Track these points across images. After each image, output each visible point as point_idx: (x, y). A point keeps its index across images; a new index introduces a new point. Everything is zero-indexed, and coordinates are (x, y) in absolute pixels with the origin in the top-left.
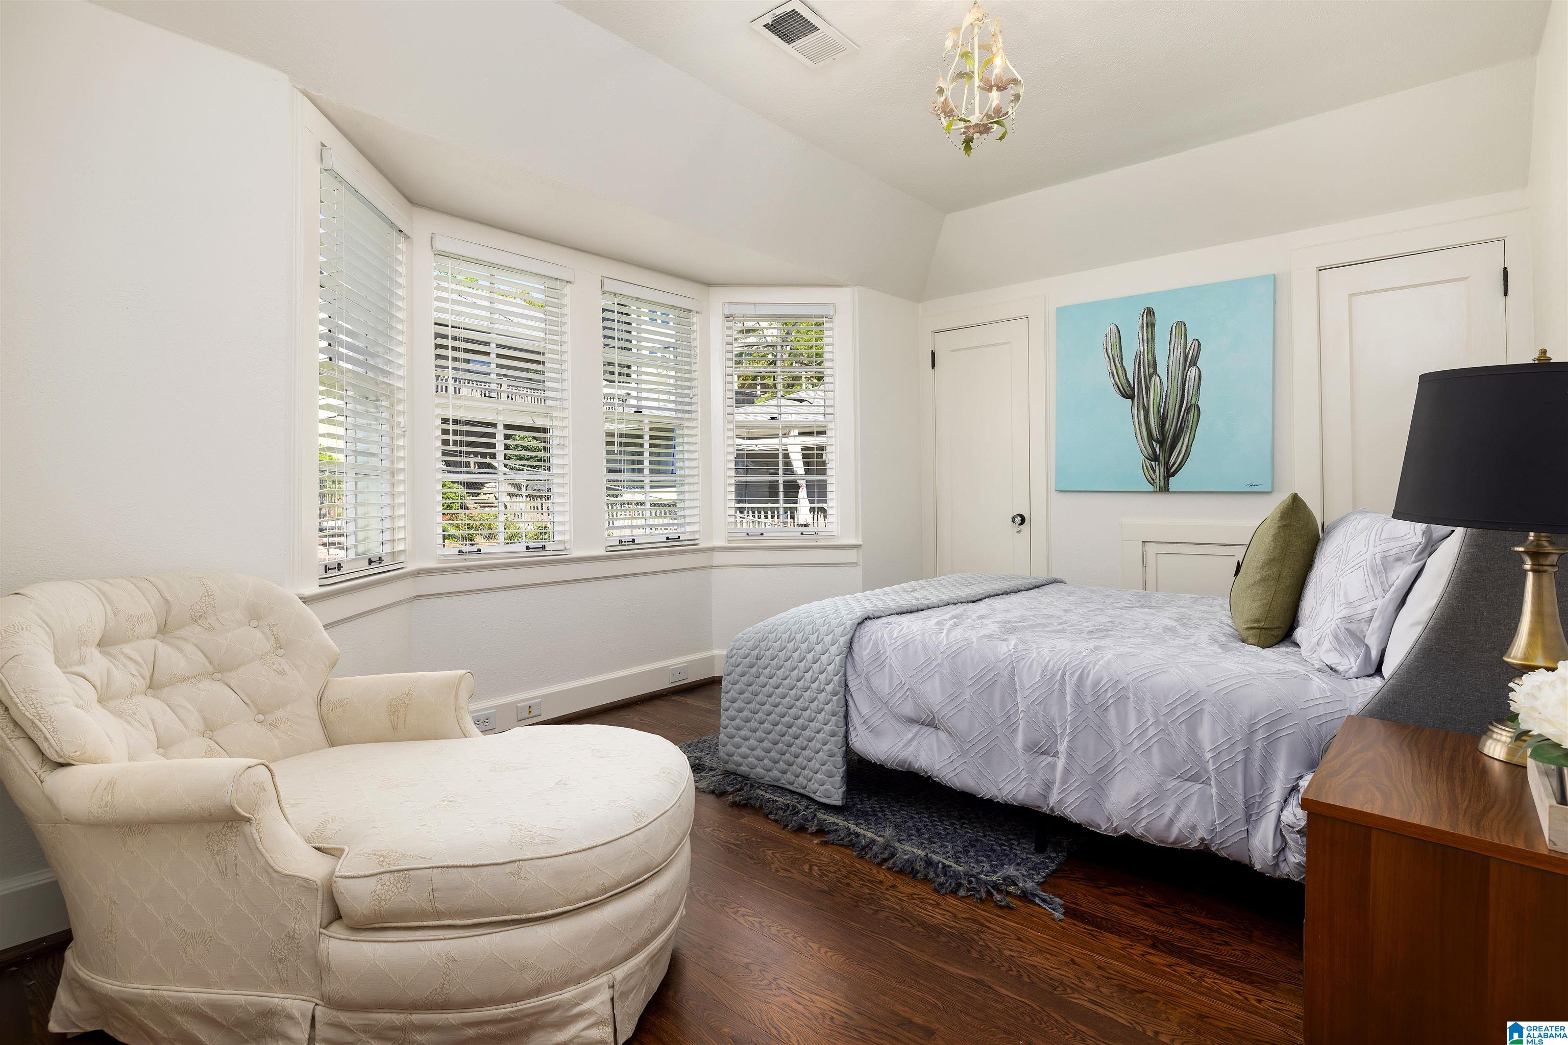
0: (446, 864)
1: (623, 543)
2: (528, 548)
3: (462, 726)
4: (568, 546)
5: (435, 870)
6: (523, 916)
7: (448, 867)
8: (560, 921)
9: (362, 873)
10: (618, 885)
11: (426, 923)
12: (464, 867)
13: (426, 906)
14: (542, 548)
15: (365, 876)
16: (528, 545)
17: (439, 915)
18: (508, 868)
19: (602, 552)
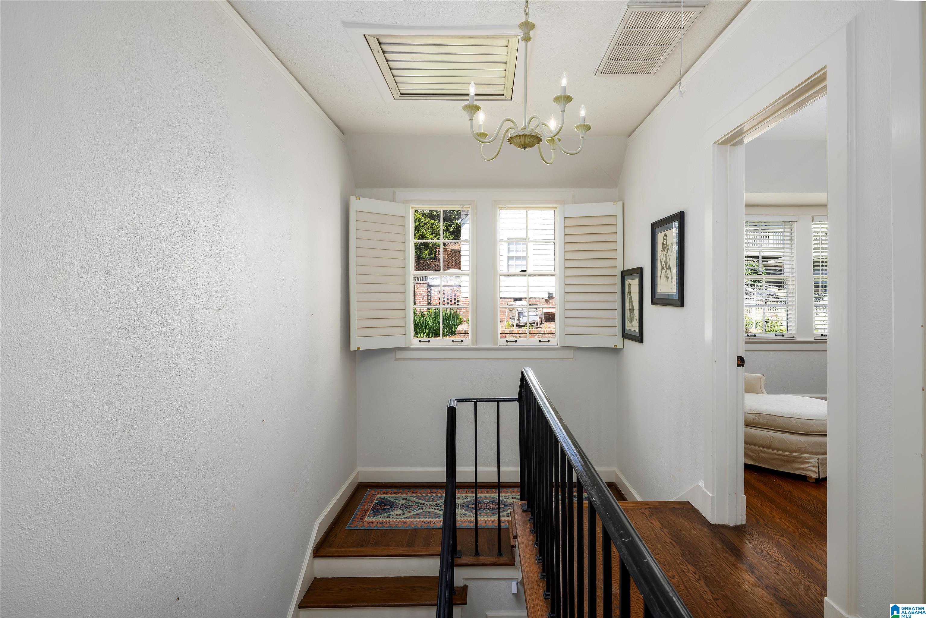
0: (770, 414)
1: (823, 336)
2: (776, 335)
3: (762, 391)
4: (795, 336)
5: (767, 415)
6: (792, 431)
7: (771, 415)
8: (802, 436)
9: (748, 412)
10: (820, 432)
11: (765, 427)
12: (775, 416)
13: (765, 423)
14: (782, 336)
15: (749, 413)
16: (776, 334)
17: (769, 426)
18: (787, 418)
19: (812, 340)
